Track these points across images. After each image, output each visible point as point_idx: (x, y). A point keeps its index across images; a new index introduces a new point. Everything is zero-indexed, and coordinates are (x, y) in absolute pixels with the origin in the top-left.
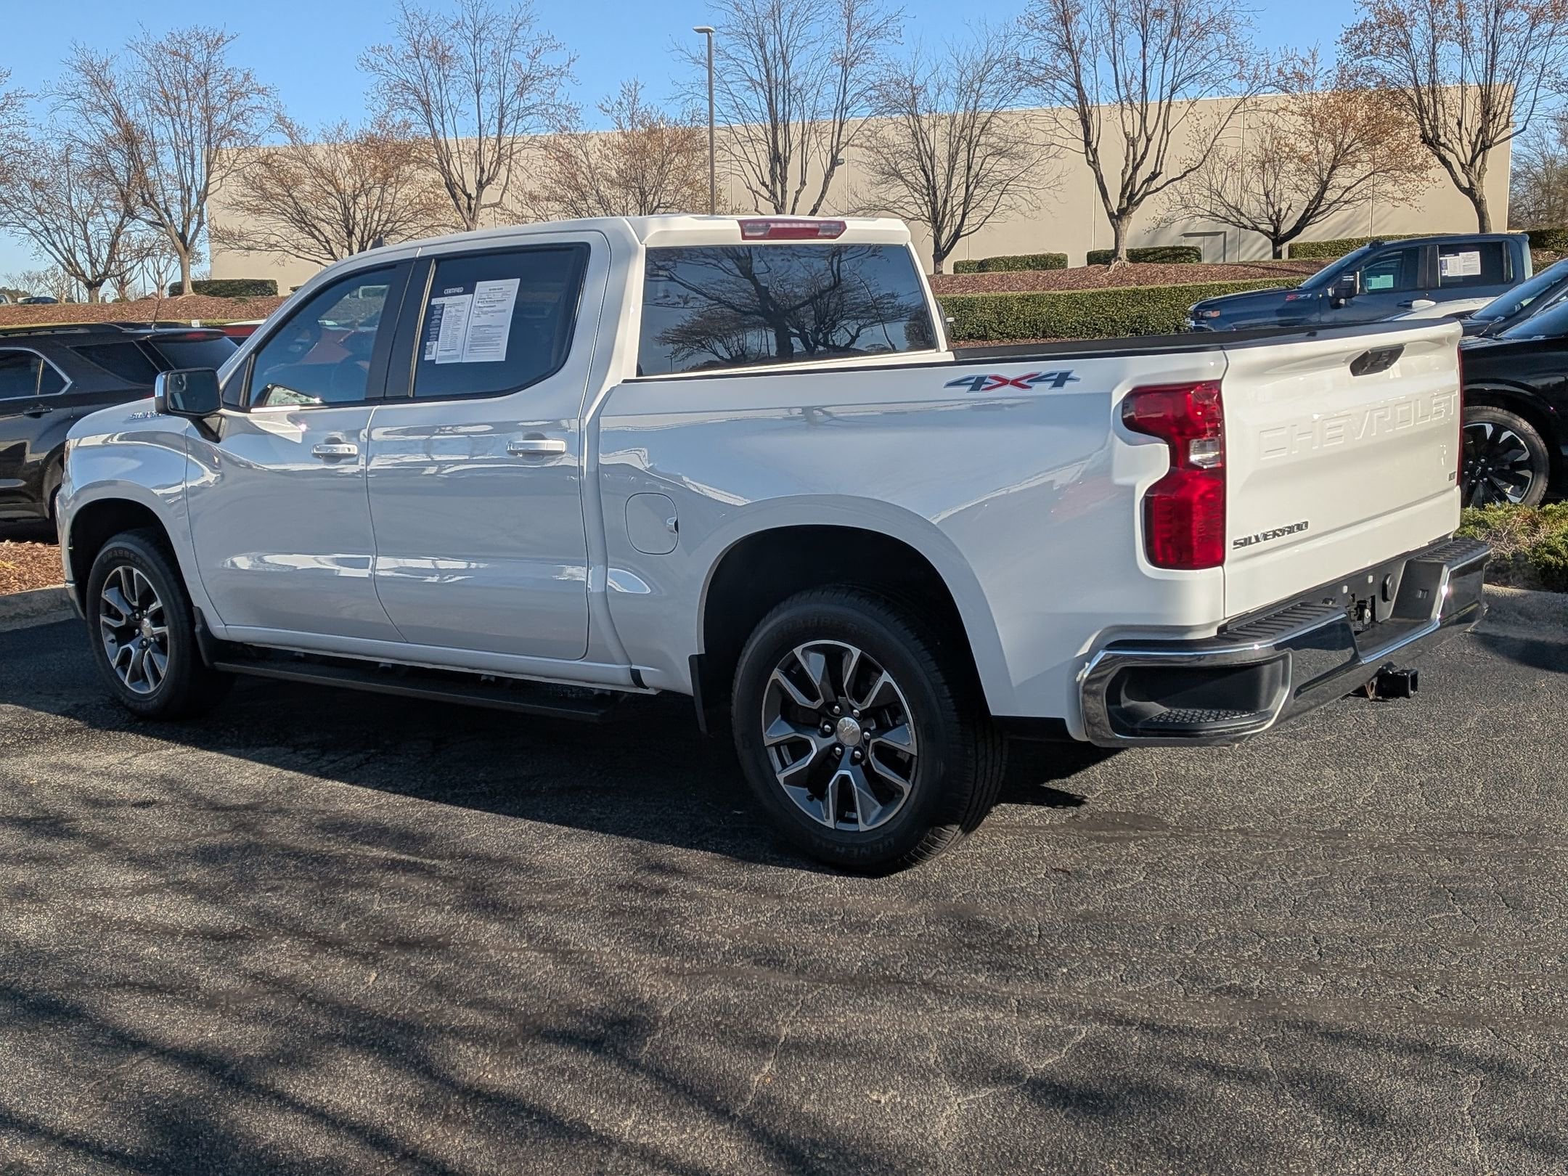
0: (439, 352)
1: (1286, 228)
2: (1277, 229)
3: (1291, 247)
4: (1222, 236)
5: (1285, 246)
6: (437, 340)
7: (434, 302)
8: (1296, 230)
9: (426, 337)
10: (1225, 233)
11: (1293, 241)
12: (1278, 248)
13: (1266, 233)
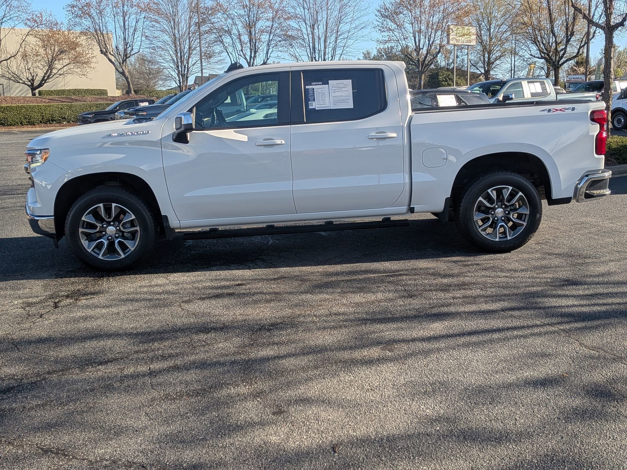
0: (315, 105)
1: (36, 83)
2: (32, 84)
3: (39, 91)
4: (2, 85)
5: (37, 91)
6: (314, 101)
7: (307, 87)
8: (40, 85)
9: (307, 100)
10: (3, 84)
11: (41, 89)
12: (34, 92)
13: (29, 86)
